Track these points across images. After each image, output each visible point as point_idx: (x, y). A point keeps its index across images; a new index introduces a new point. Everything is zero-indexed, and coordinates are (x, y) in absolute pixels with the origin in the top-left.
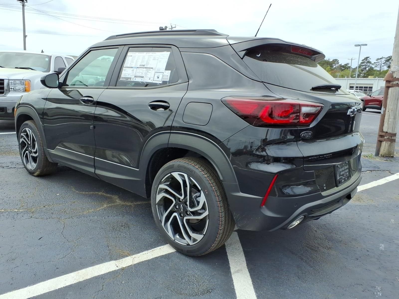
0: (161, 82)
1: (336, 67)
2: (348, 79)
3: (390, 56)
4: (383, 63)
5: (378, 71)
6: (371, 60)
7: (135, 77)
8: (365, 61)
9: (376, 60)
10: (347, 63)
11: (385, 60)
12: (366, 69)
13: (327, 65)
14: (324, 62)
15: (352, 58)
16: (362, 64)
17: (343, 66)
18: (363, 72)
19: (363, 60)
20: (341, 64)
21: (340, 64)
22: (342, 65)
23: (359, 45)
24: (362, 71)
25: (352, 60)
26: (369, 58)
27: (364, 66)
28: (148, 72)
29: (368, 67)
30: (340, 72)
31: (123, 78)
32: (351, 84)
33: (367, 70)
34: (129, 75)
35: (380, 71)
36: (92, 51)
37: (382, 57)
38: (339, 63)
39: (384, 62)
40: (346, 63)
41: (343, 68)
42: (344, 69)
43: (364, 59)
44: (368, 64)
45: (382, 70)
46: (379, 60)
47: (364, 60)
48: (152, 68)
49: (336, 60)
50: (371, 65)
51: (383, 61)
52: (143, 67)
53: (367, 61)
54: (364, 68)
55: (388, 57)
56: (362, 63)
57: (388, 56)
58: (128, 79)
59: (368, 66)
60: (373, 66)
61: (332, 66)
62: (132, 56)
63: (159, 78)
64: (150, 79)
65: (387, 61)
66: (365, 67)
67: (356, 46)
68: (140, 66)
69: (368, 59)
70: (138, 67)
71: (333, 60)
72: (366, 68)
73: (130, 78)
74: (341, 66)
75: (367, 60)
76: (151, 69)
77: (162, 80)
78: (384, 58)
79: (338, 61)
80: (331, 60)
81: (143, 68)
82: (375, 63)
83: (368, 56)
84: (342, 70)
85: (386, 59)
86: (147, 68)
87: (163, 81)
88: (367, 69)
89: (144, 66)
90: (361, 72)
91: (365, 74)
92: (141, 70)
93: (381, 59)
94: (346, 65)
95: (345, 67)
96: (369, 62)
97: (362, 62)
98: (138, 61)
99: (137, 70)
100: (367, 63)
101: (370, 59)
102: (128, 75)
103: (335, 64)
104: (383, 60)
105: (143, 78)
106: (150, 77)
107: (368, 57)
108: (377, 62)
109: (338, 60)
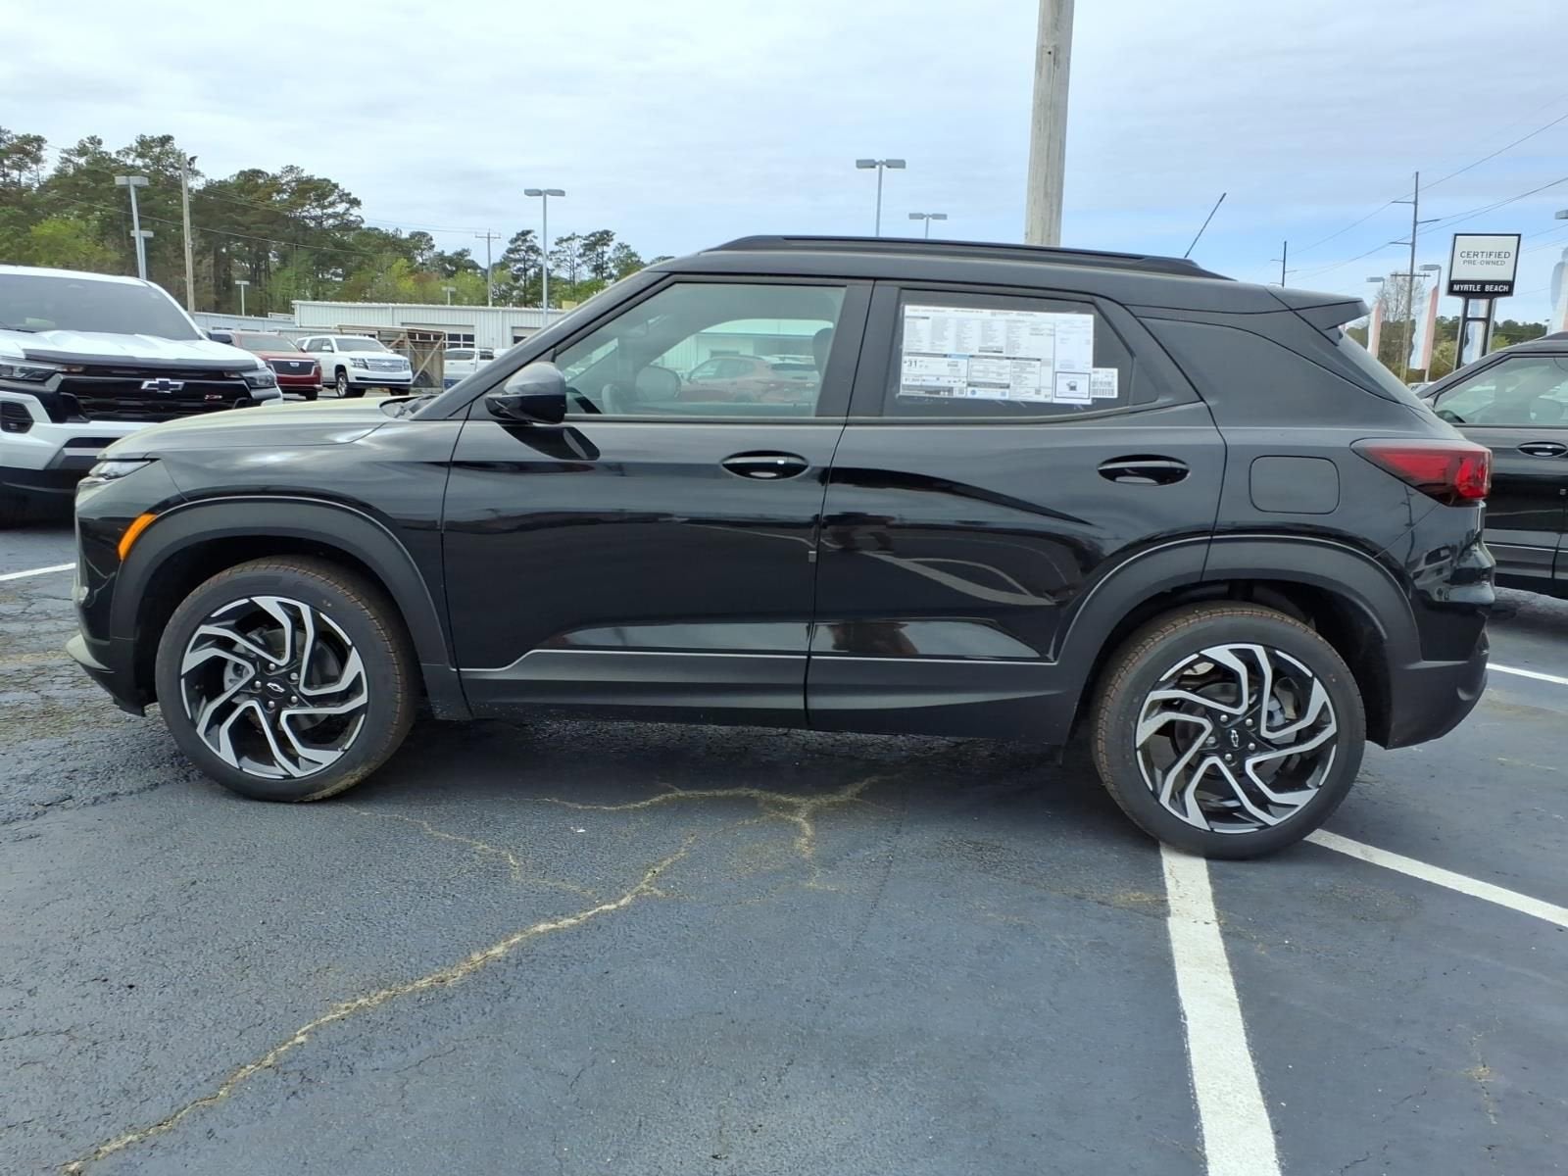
0: (1089, 402)
1: (426, 260)
2: (503, 311)
3: (595, 231)
4: (578, 253)
5: (567, 282)
6: (539, 243)
7: (969, 385)
8: (520, 243)
9: (557, 244)
10: (464, 250)
11: (582, 246)
12: (528, 273)
13: (395, 250)
14: (382, 242)
15: (489, 234)
16: (512, 256)
17: (450, 261)
18: (518, 285)
19: (512, 241)
20: (443, 252)
21: (437, 249)
22: (446, 254)
23: (539, 193)
24: (516, 278)
25: (489, 238)
26: (532, 234)
27: (517, 261)
28: (1023, 370)
29: (533, 266)
30: (443, 280)
31: (909, 387)
32: (516, 330)
33: (530, 277)
34: (938, 379)
35: (570, 281)
36: (677, 285)
37: (574, 234)
38: (433, 246)
39: (581, 251)
40: (459, 250)
41: (449, 264)
42: (457, 270)
43: (515, 236)
44: (533, 257)
45: (577, 281)
46: (565, 244)
47: (516, 240)
48: (1039, 360)
49: (424, 235)
50: (540, 259)
51: (578, 249)
52: (997, 354)
53: (528, 244)
54: (519, 269)
55: (590, 236)
56: (511, 251)
57: (590, 233)
58: (938, 392)
59: (531, 263)
60: (550, 265)
61: (411, 259)
62: (927, 318)
63: (1078, 388)
64: (1038, 392)
65: (590, 250)
66: (522, 266)
67: (530, 193)
68: (980, 351)
69: (529, 237)
70: (972, 356)
71: (413, 236)
72: (526, 270)
73: (950, 390)
74: (441, 256)
75: (525, 241)
76: (1033, 363)
77: (1092, 396)
78: (579, 237)
79: (431, 239)
80: (405, 235)
81: (998, 358)
82: (552, 252)
83: (528, 229)
84: (450, 275)
85: (586, 242)
86: (1014, 358)
87: (1093, 399)
88: (531, 272)
89: (1001, 352)
90: (512, 283)
91: (525, 290)
92: (993, 365)
93: (569, 239)
94: (461, 254)
95: (458, 264)
96: (533, 249)
97: (509, 246)
98: (963, 335)
99: (972, 366)
100: (526, 252)
101: (536, 237)
102: (935, 378)
103: (423, 250)
104: (577, 244)
105: (1007, 391)
106: (1037, 386)
107: (529, 232)
108: (560, 251)
109: (431, 234)
